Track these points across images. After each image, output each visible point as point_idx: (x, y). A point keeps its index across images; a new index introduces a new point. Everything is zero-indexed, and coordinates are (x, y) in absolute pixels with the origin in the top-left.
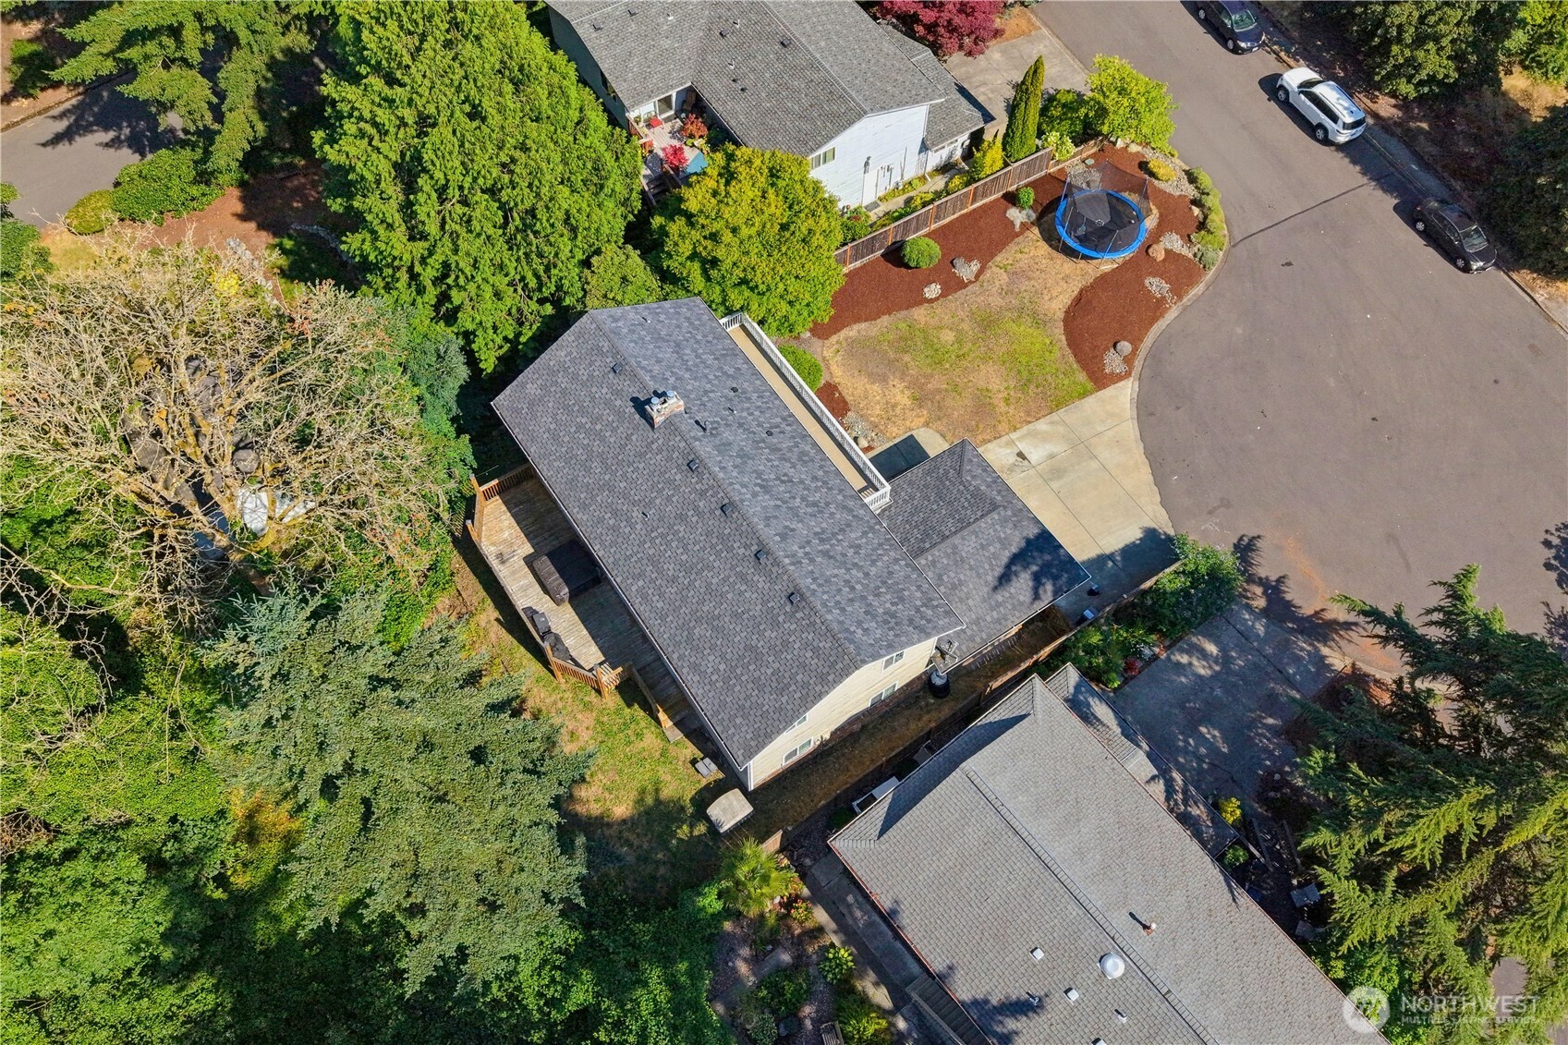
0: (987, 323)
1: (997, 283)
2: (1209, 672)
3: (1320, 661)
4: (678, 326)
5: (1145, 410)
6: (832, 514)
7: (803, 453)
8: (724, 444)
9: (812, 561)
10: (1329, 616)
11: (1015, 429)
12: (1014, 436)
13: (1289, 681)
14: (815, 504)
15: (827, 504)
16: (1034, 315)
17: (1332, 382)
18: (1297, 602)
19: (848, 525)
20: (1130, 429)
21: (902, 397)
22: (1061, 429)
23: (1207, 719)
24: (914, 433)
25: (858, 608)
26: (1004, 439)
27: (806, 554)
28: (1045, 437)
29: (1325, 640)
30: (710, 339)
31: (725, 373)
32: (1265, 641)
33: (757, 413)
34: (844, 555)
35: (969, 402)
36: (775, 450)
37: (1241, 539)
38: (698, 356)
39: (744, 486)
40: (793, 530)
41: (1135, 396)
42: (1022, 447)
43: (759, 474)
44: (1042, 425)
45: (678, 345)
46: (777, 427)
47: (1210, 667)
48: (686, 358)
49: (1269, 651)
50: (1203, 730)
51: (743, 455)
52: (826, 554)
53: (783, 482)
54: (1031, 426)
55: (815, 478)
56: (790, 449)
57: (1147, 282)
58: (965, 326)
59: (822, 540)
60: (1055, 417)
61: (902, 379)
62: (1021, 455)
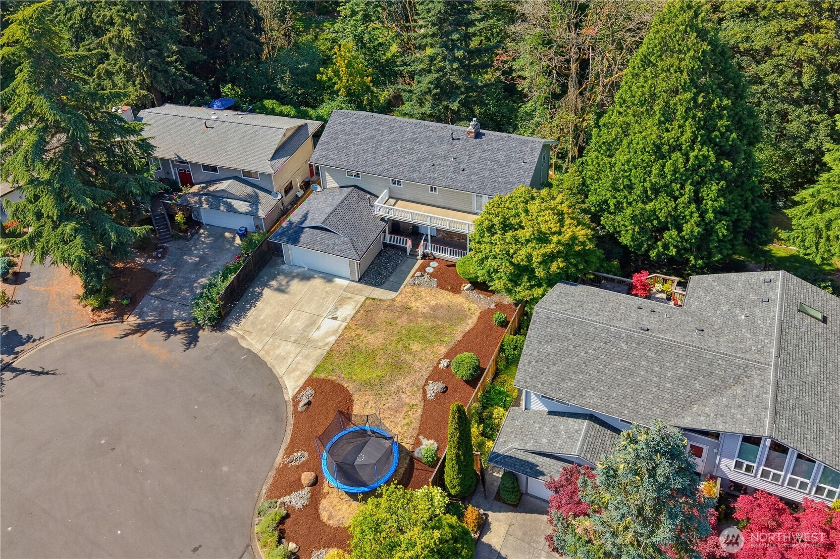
0: (398, 367)
1: (409, 394)
2: (199, 281)
3: (140, 315)
4: (512, 175)
5: (276, 385)
6: (383, 156)
7: (414, 171)
8: (442, 141)
9: (375, 130)
10: (138, 335)
11: (346, 328)
12: (345, 324)
13: (156, 297)
14: (392, 153)
15: (388, 159)
16: (372, 386)
17: (147, 461)
18: (157, 333)
19: (374, 158)
20: (280, 370)
21: (415, 305)
22: (320, 344)
23: (197, 264)
24: (396, 294)
25: (348, 130)
26: (349, 320)
27: (379, 130)
28: (327, 334)
29: (139, 325)
30: (496, 184)
31: (473, 174)
32: (172, 309)
33: (445, 169)
34: (367, 144)
35: (378, 322)
36: (425, 160)
37: (195, 346)
38: (490, 170)
39: (420, 133)
40: (391, 134)
41: (285, 391)
42: (336, 323)
43: (420, 143)
44: (332, 339)
45: (501, 166)
46: (433, 172)
47: (199, 283)
48: (493, 163)
49: (170, 306)
50: (197, 259)
51: (432, 145)
52: (373, 137)
53: (410, 149)
54: (338, 335)
55: (401, 165)
56: (420, 167)
57: (306, 454)
58: (409, 358)
59: (378, 141)
60: (327, 348)
61: (423, 313)
62: (335, 318)
